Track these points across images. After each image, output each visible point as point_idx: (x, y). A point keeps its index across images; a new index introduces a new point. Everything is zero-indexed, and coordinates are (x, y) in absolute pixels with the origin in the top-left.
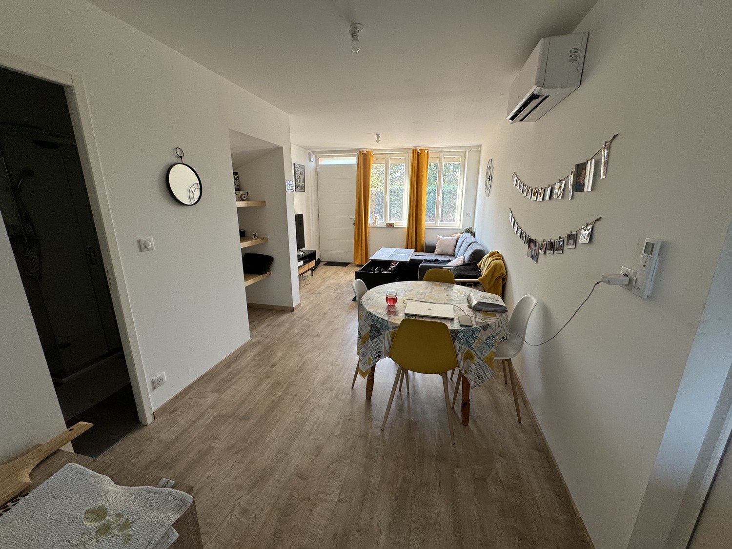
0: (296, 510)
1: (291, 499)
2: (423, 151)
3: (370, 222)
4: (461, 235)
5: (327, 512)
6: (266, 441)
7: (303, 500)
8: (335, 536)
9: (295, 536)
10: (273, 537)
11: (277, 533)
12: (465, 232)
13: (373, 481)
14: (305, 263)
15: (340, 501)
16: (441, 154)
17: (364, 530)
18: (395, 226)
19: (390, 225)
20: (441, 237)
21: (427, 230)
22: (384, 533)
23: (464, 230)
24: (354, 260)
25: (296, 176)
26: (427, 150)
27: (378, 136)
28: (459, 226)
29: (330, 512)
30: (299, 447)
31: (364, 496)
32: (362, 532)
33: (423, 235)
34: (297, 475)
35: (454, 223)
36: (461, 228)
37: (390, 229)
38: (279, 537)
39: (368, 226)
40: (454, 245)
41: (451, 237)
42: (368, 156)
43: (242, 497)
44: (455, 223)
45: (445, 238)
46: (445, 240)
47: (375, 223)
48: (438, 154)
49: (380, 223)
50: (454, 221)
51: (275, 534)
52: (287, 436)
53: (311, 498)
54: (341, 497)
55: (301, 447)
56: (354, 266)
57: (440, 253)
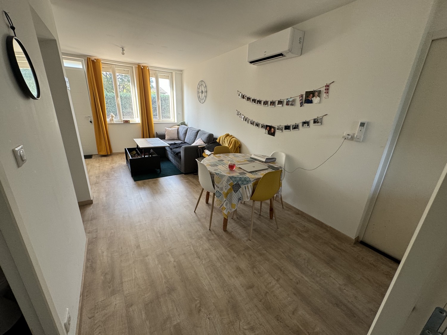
0: (270, 302)
1: (261, 300)
2: (146, 68)
3: (108, 120)
5: (280, 289)
6: (207, 289)
7: (266, 295)
8: (295, 294)
9: (285, 311)
10: (279, 322)
11: (278, 318)
13: (276, 262)
15: (277, 281)
16: (156, 72)
17: (298, 282)
18: (130, 123)
19: (127, 122)
20: (168, 129)
21: (155, 124)
22: (304, 276)
24: (98, 152)
27: (123, 50)
29: (281, 288)
30: (228, 276)
31: (281, 270)
32: (299, 283)
34: (248, 289)
37: (127, 125)
38: (281, 318)
40: (177, 133)
43: (240, 325)
48: (154, 72)
50: (170, 118)
51: (278, 320)
52: (215, 277)
53: (268, 291)
54: (276, 279)
55: (229, 275)
56: (99, 156)
57: (169, 139)
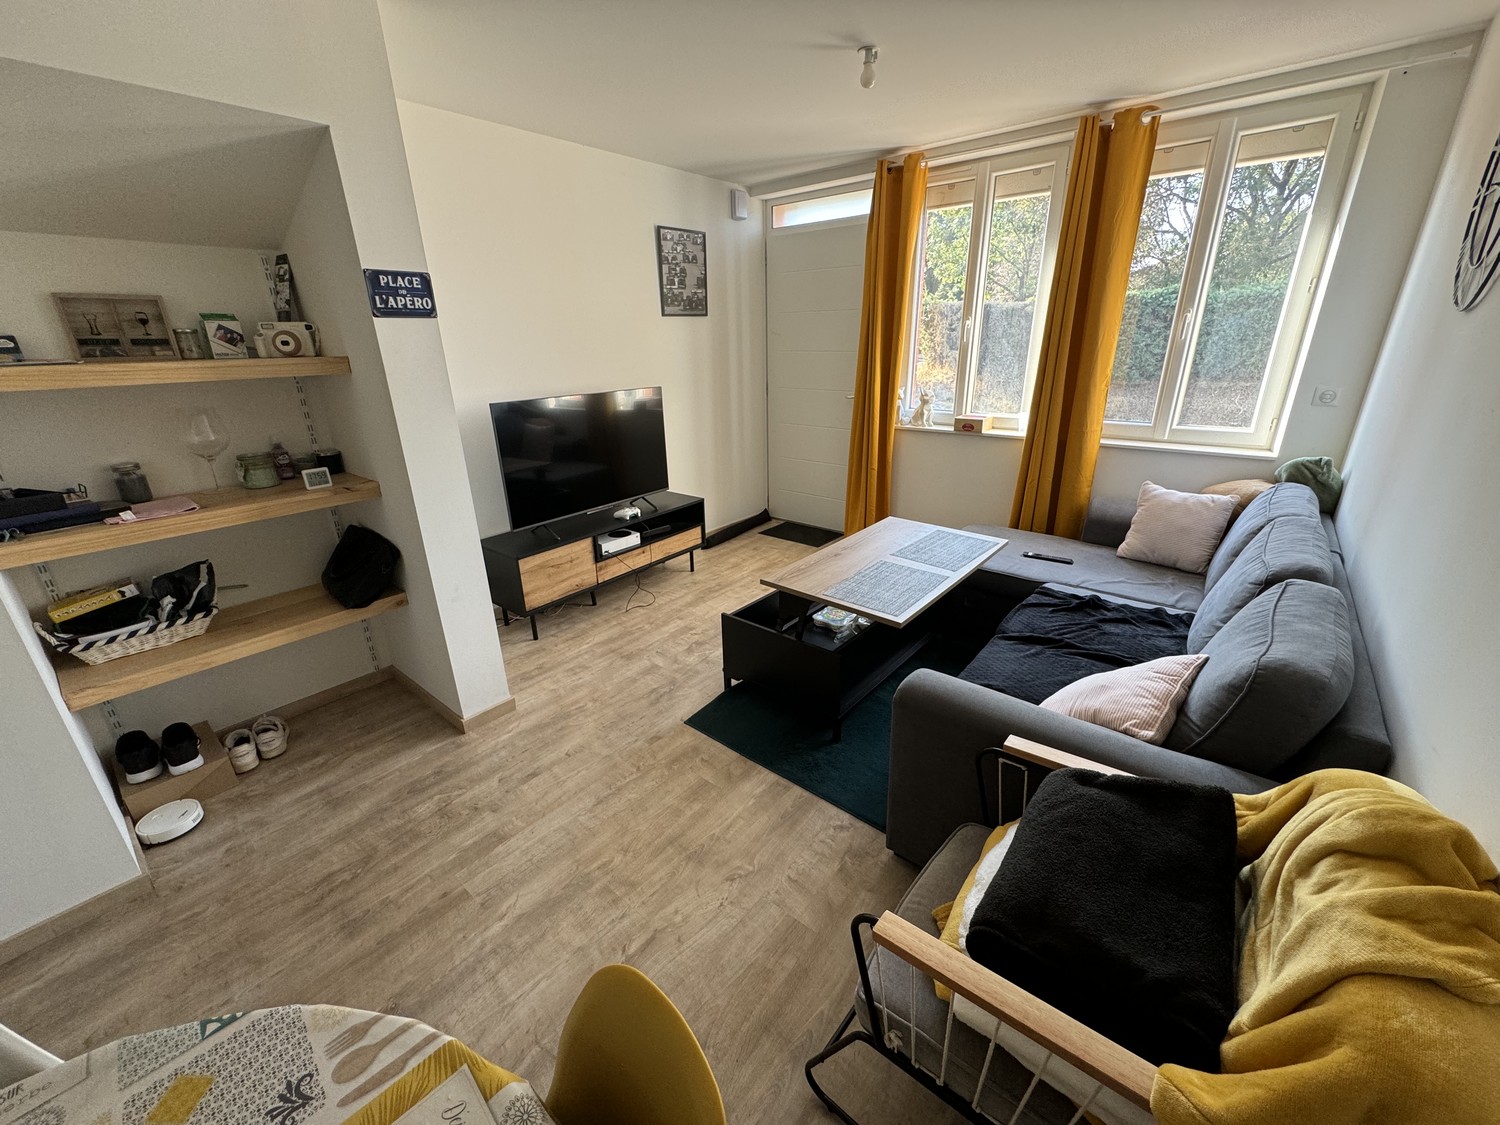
4: (1265, 487)
12: (1290, 479)
14: (646, 541)
23: (1282, 470)
25: (665, 268)
26: (1152, 108)
28: (1263, 441)
33: (1087, 471)
35: (1243, 430)
36: (1275, 454)
39: (894, 426)
41: (1204, 497)
42: (906, 176)
44: (1251, 429)
45: (1177, 495)
46: (1175, 506)
47: (919, 415)
49: (939, 415)
